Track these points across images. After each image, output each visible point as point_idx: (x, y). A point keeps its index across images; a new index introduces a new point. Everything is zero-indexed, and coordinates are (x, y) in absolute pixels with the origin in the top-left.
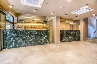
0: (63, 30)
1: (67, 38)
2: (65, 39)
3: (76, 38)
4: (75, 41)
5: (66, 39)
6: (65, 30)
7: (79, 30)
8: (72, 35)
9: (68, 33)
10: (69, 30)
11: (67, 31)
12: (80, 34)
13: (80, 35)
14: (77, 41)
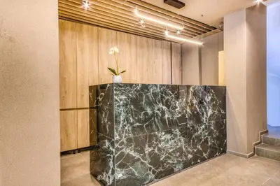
0: (107, 79)
1: (142, 151)
2: (122, 166)
3: (206, 141)
4: (203, 160)
5: (135, 161)
6: (118, 79)
7: (221, 83)
8: (183, 119)
9: (150, 104)
10: (159, 82)
11: (145, 87)
12: (224, 109)
13: (224, 116)
14: (211, 156)
